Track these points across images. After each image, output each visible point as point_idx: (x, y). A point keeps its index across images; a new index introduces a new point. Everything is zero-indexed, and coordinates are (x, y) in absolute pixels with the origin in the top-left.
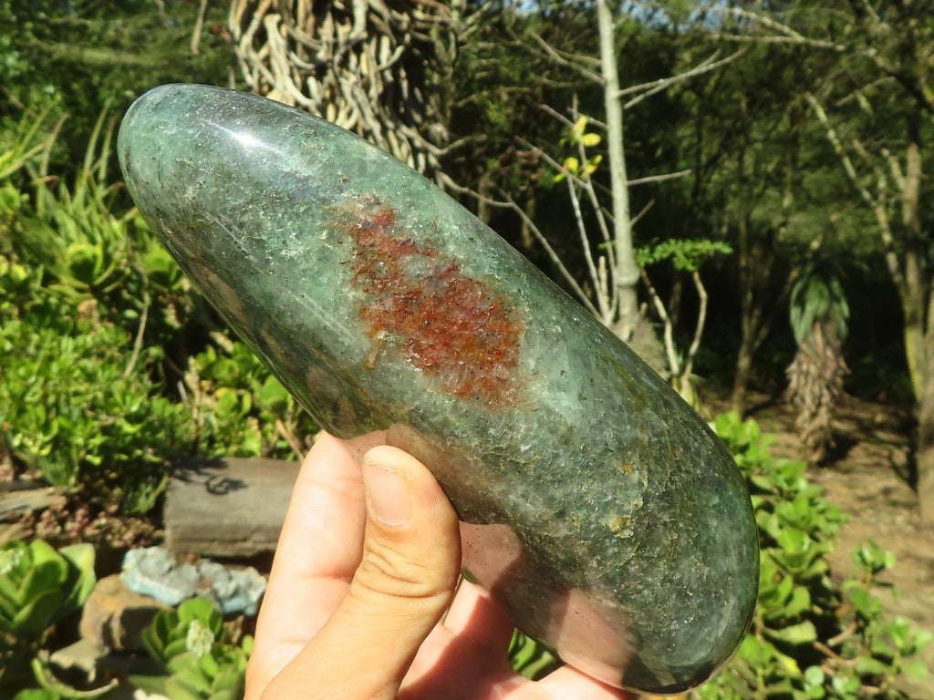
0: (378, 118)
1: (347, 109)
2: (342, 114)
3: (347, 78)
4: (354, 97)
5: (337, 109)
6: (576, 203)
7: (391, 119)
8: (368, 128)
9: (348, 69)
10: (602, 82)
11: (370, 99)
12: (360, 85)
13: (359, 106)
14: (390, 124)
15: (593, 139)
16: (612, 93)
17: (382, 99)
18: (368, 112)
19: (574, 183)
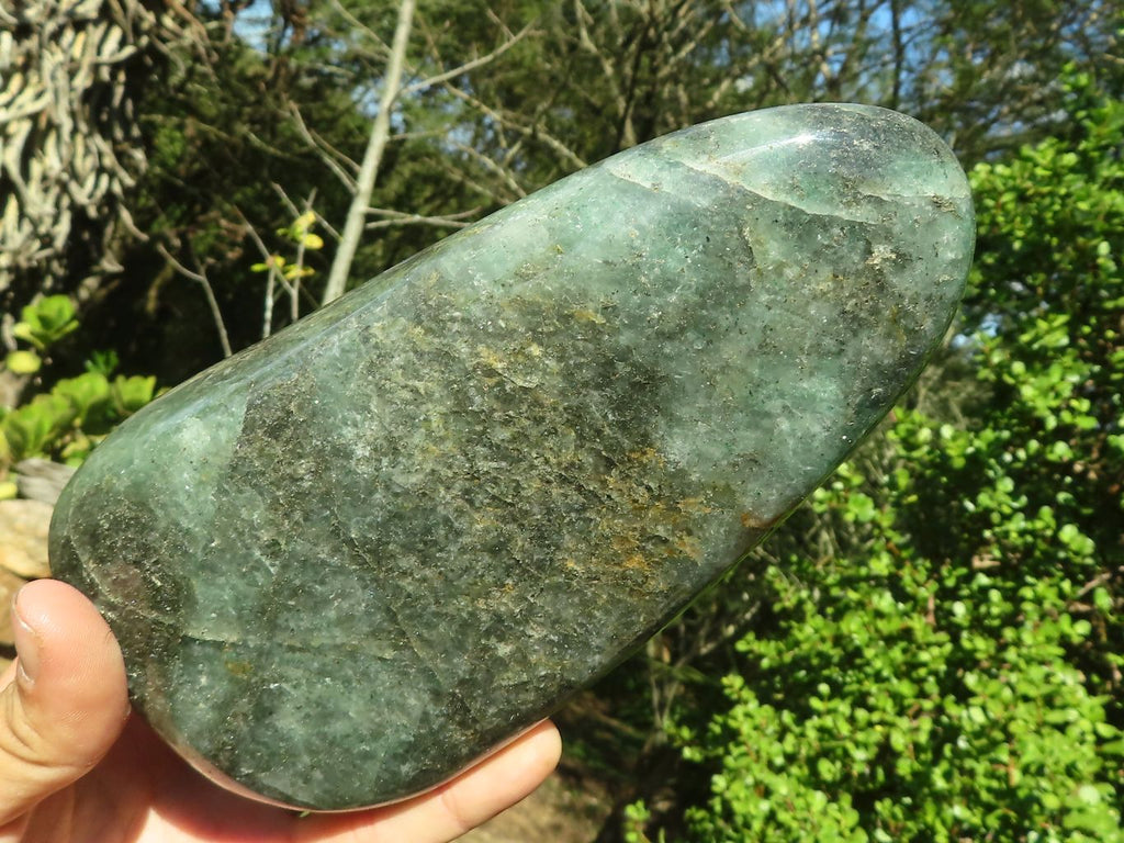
0: (73, 114)
1: (39, 88)
2: (30, 92)
3: (52, 53)
4: (53, 78)
5: (25, 84)
6: (270, 302)
7: (88, 122)
8: (56, 121)
9: (58, 43)
10: (353, 190)
11: (72, 89)
12: (66, 68)
13: (56, 93)
14: (83, 127)
15: (315, 242)
16: (360, 207)
17: (87, 96)
18: (64, 104)
19: (276, 279)
